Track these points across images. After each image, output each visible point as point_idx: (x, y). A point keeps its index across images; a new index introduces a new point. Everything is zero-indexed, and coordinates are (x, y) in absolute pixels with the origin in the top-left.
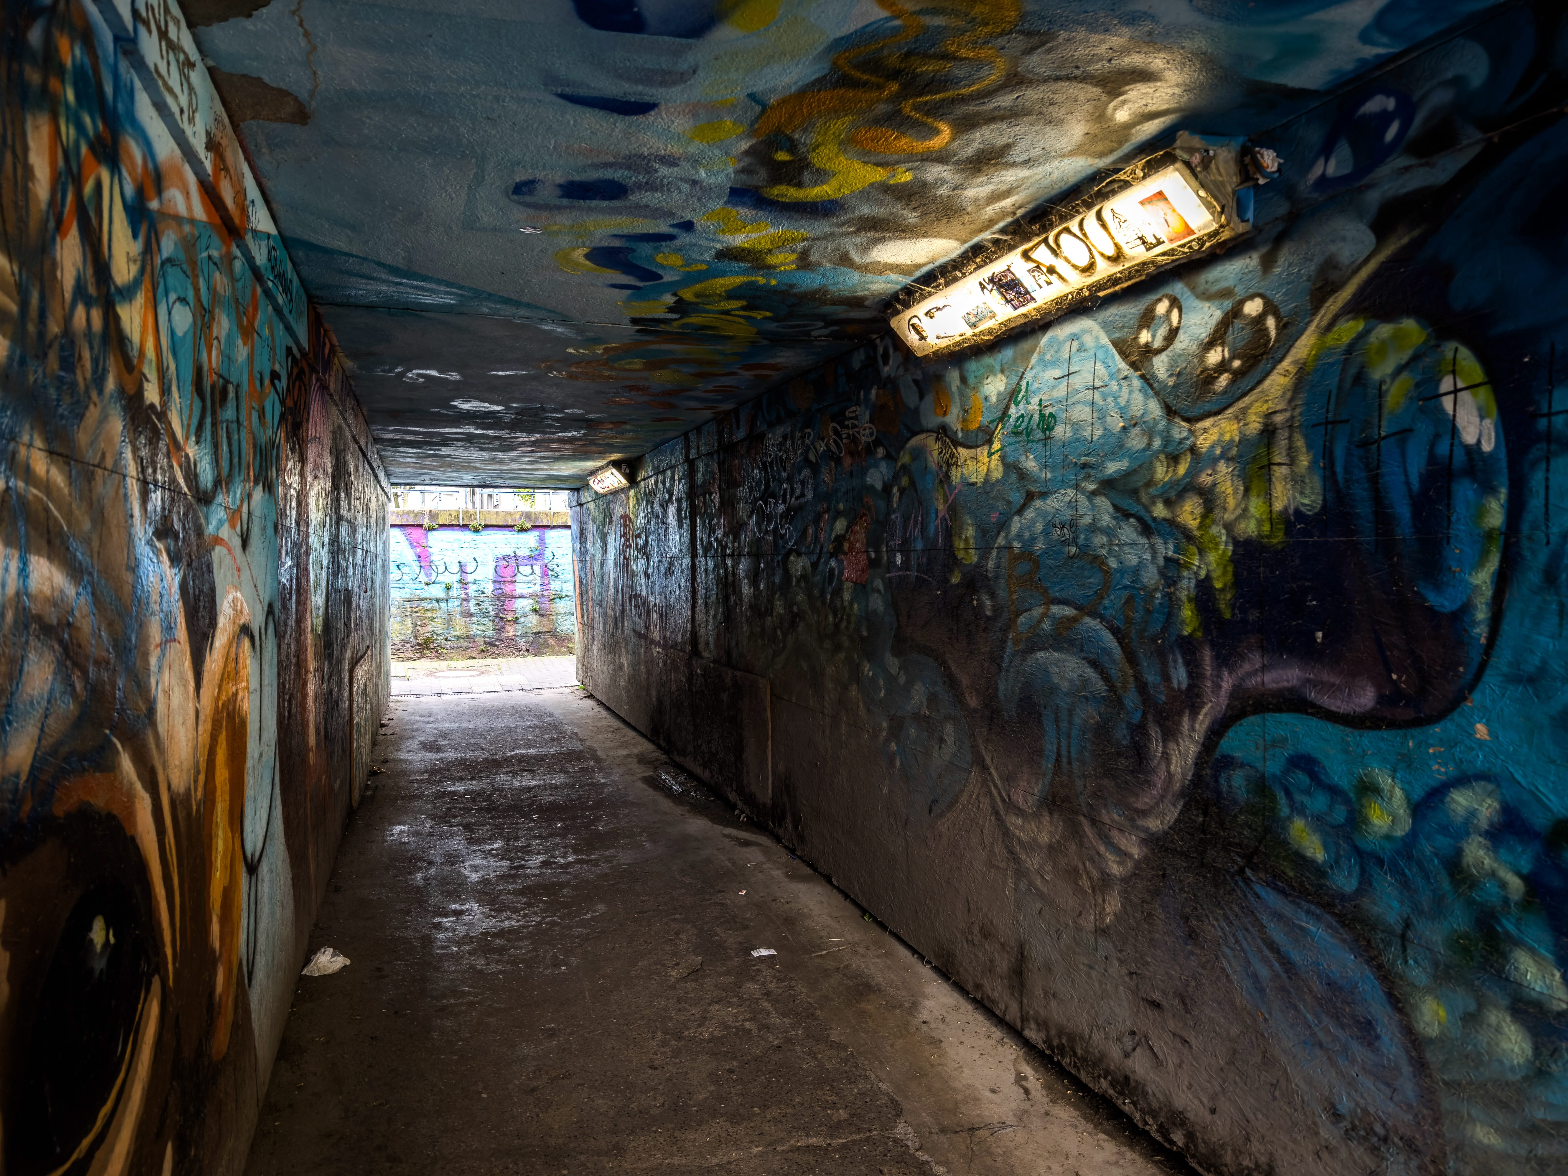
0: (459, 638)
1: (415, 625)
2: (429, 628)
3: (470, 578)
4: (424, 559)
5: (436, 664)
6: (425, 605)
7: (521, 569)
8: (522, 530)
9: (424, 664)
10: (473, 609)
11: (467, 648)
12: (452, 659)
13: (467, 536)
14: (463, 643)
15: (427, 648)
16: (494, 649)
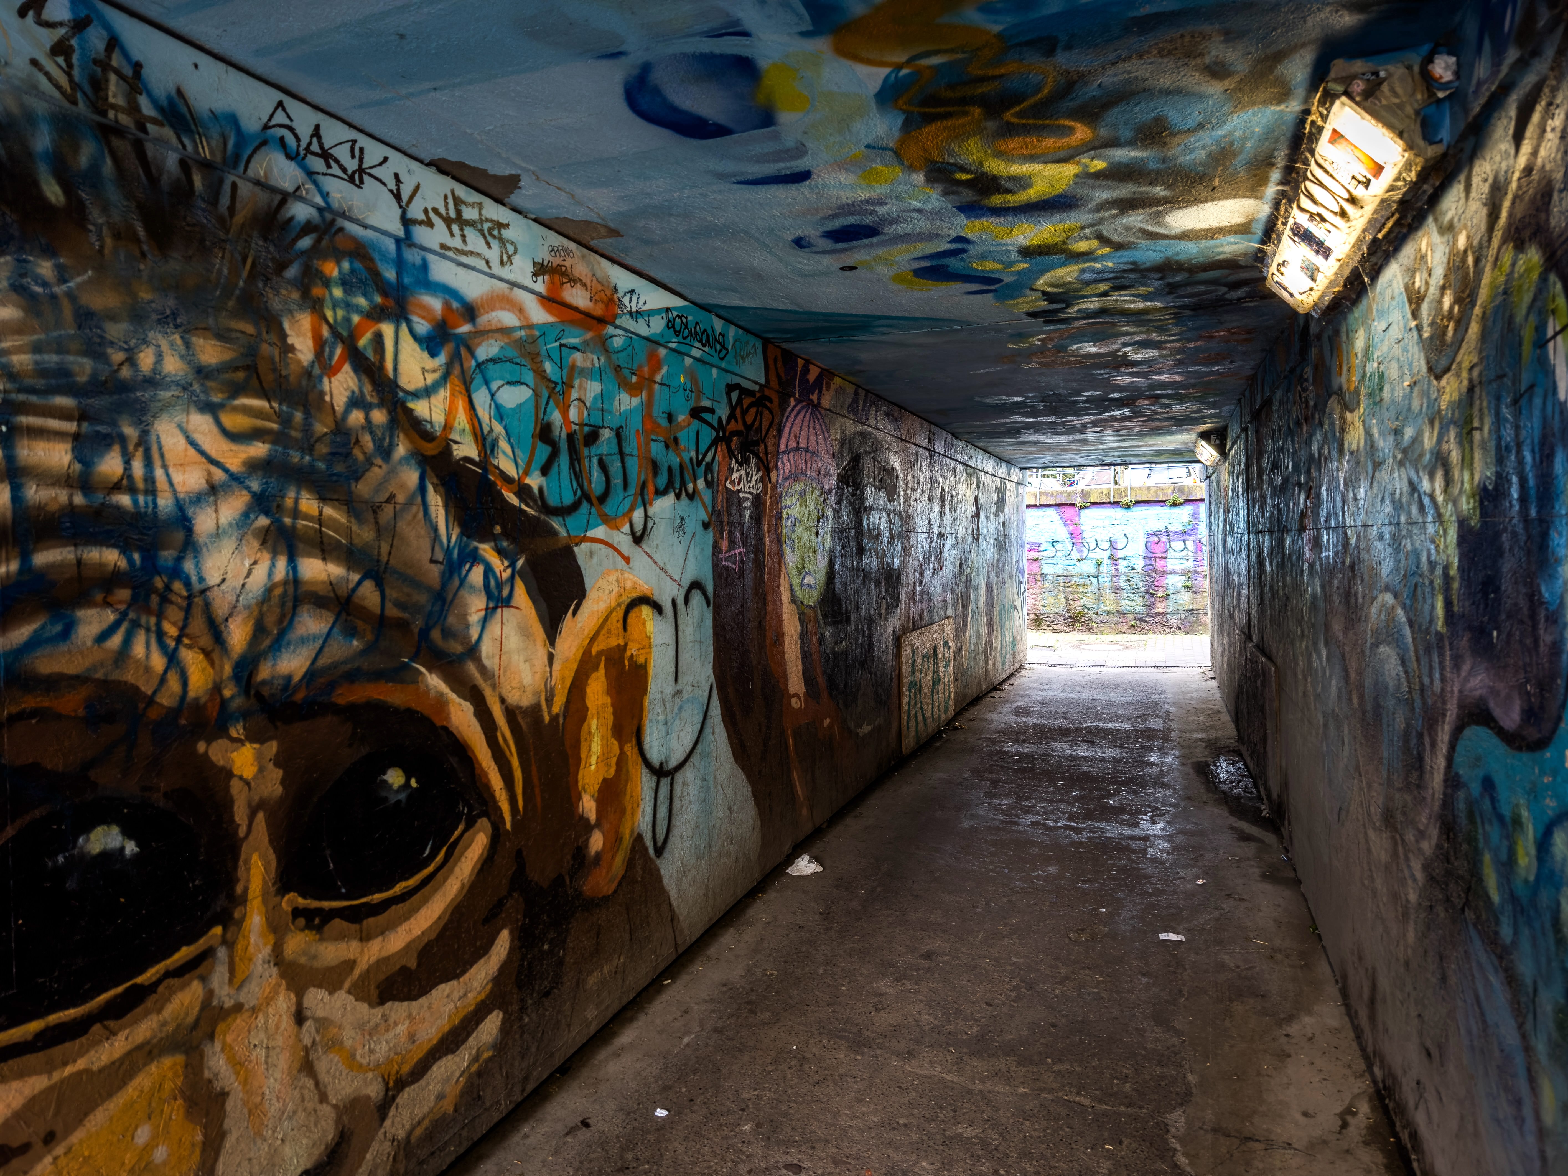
0: (1109, 613)
1: (1066, 598)
2: (1081, 603)
3: (1120, 554)
4: (1075, 536)
5: (1087, 637)
6: (1076, 580)
7: (1173, 544)
8: (1175, 505)
9: (1075, 636)
10: (1123, 585)
11: (1117, 623)
12: (1102, 633)
13: (1118, 512)
14: (1113, 618)
15: (1079, 621)
16: (1144, 625)
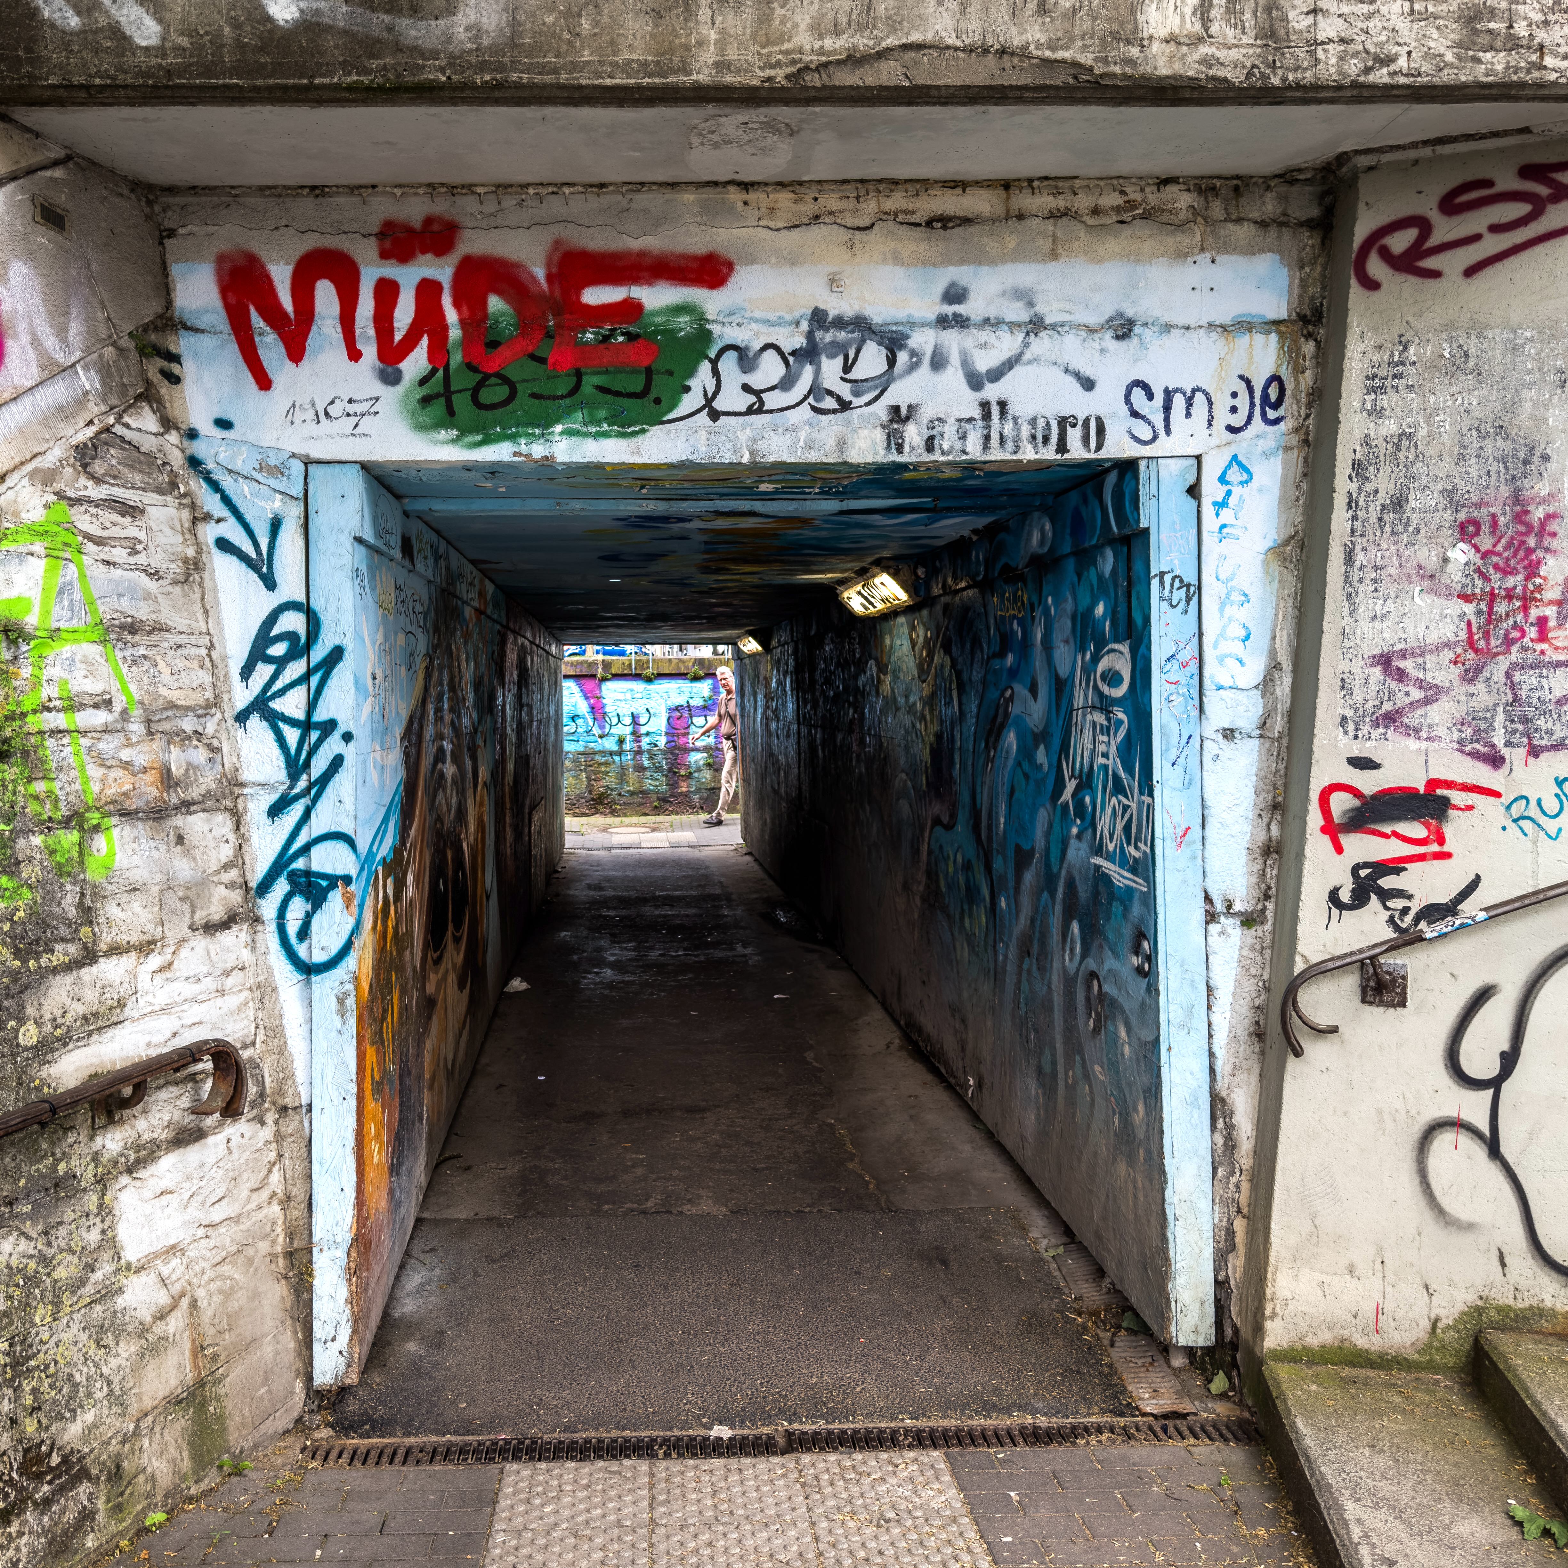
0: (632, 793)
1: (589, 779)
2: (603, 783)
3: (643, 730)
4: (597, 711)
5: (610, 820)
6: (599, 758)
7: (695, 720)
8: (696, 678)
9: (598, 820)
10: (646, 763)
11: (641, 804)
12: (625, 816)
13: (640, 685)
14: (637, 799)
15: (602, 803)
16: (667, 806)
